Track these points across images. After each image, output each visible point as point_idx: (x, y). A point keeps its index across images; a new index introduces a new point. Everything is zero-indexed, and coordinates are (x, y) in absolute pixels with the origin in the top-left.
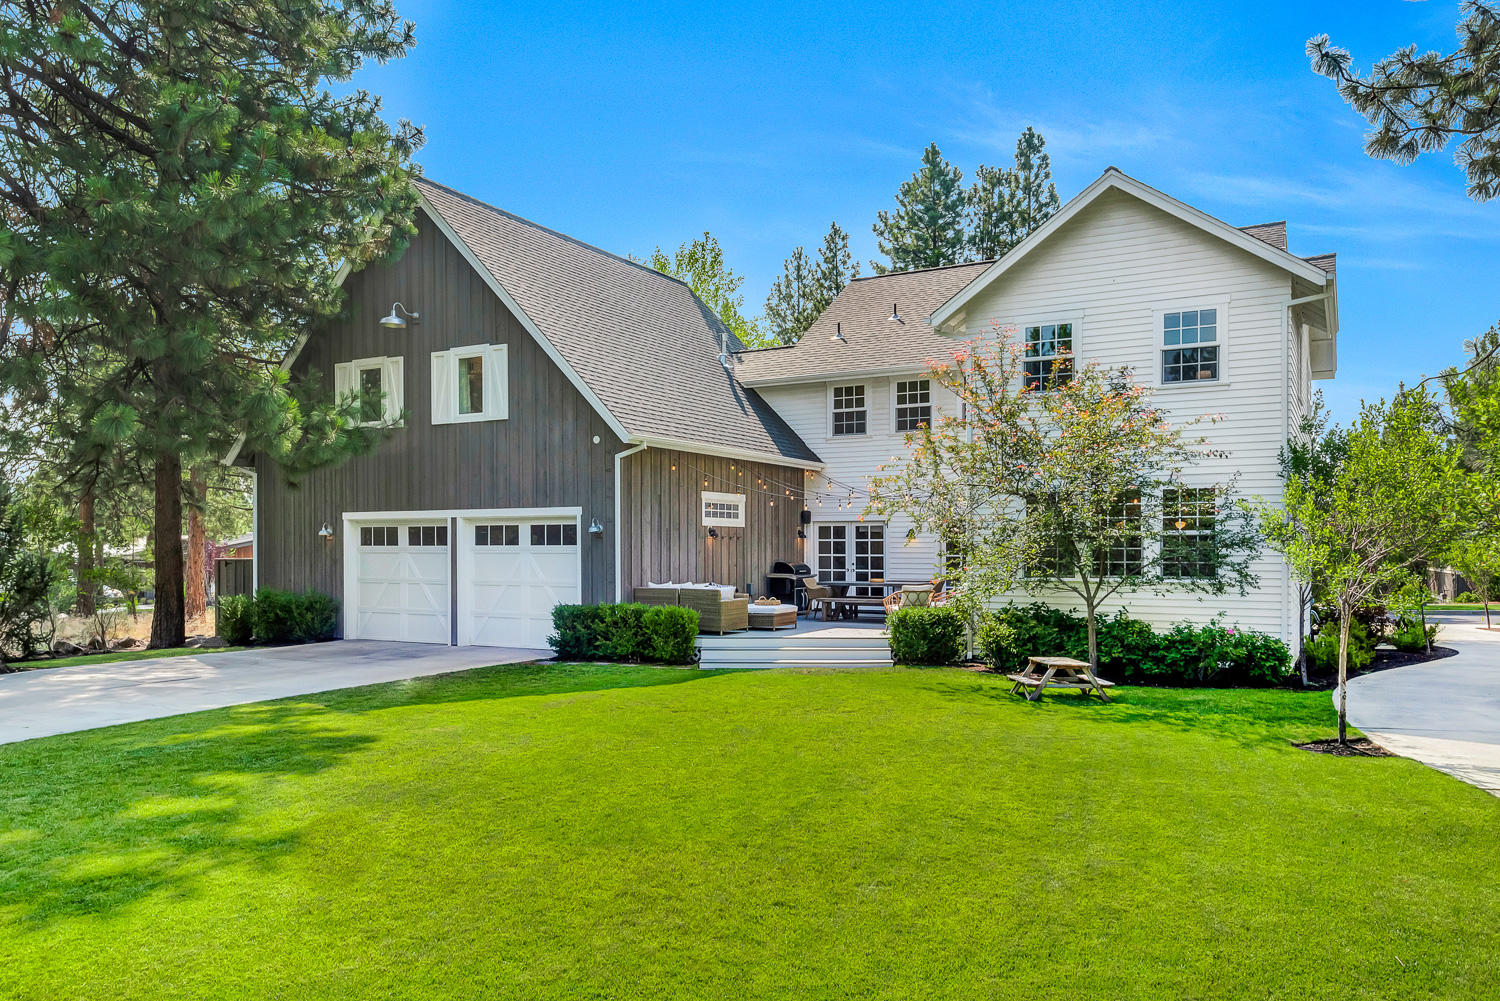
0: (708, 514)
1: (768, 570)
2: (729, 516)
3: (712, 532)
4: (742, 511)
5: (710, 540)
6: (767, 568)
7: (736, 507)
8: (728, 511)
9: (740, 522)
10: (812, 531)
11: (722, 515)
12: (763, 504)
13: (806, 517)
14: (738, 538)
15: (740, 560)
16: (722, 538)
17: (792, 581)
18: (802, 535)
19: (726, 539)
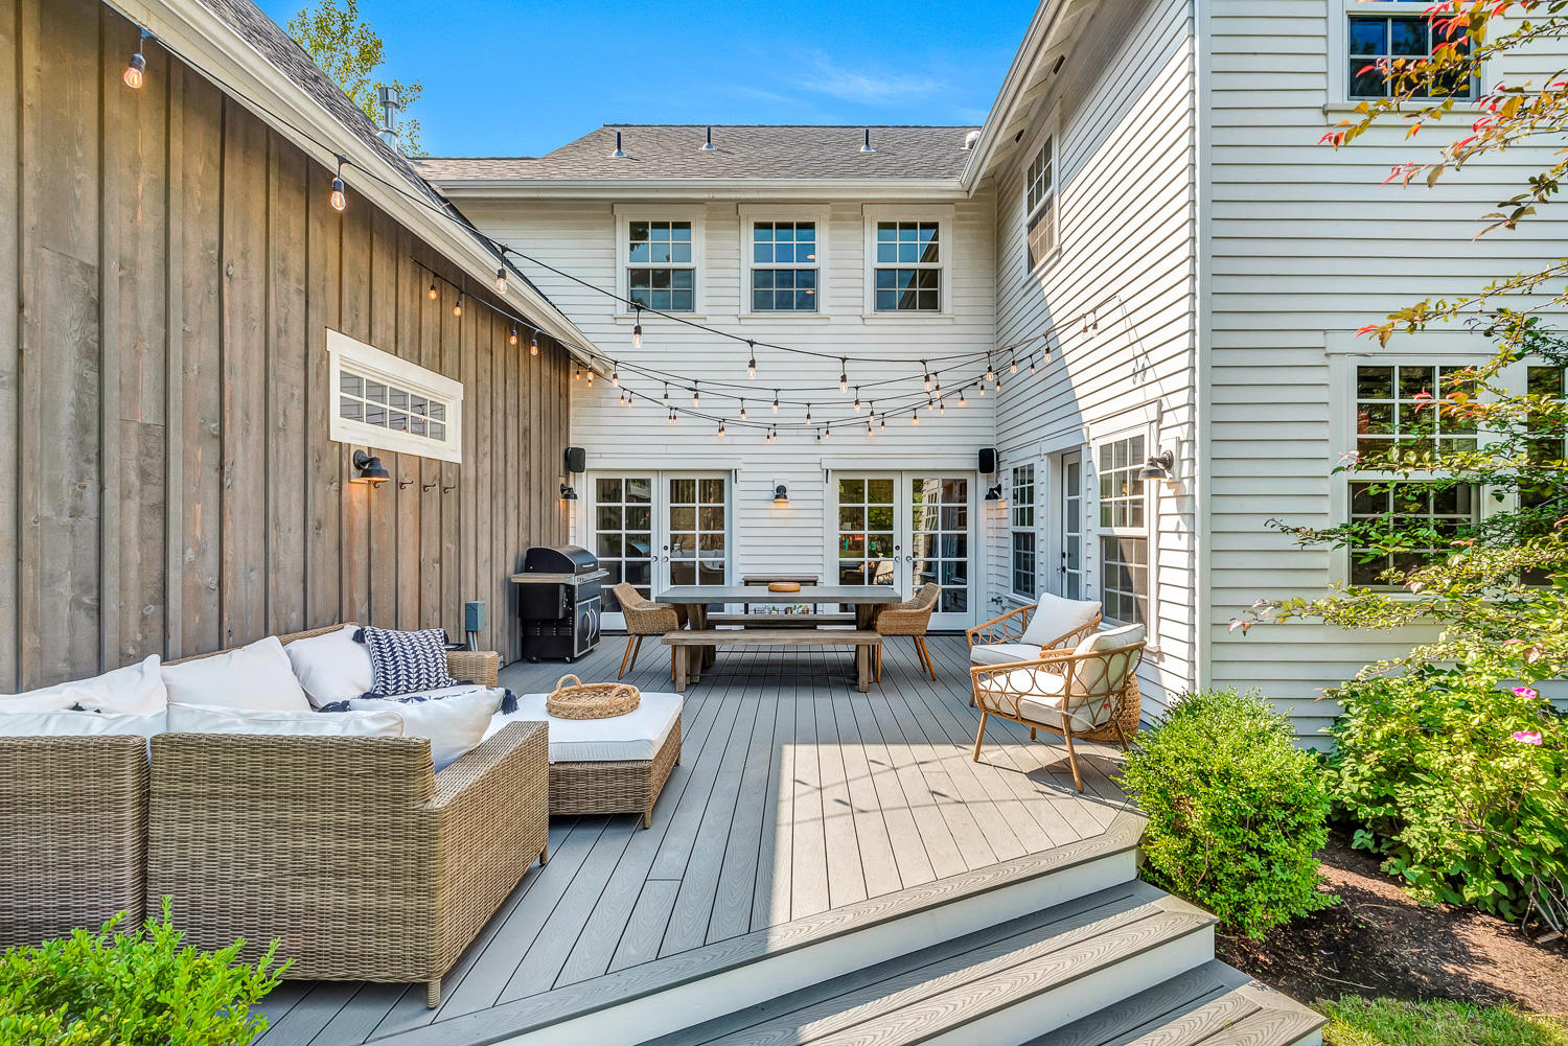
0: (351, 411)
1: (511, 568)
2: (420, 429)
3: (367, 465)
4: (453, 421)
5: (358, 490)
6: (506, 563)
7: (439, 410)
8: (418, 414)
9: (449, 449)
10: (585, 487)
11: (399, 423)
12: (500, 417)
13: (574, 461)
14: (444, 490)
15: (448, 544)
16: (400, 485)
17: (570, 589)
18: (568, 494)
19: (409, 494)
